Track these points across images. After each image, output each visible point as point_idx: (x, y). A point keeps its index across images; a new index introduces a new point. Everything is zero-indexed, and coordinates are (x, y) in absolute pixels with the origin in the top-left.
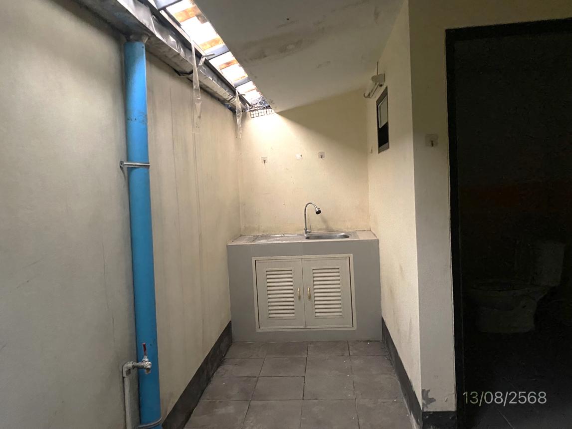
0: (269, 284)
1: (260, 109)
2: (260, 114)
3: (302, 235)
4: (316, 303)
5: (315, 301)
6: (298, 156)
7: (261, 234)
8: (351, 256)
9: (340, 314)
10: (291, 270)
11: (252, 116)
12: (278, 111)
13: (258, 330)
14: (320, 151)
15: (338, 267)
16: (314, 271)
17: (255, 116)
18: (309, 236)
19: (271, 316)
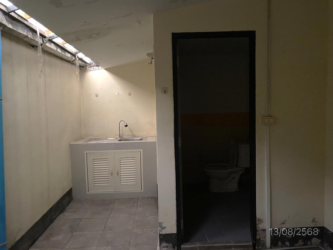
0: (94, 167)
1: (95, 66)
2: (95, 69)
3: (117, 139)
4: (121, 177)
5: (121, 176)
6: (117, 94)
7: (94, 138)
8: (141, 150)
9: (135, 183)
10: (107, 159)
11: (90, 70)
12: (105, 68)
13: (88, 193)
14: (129, 92)
15: (134, 156)
16: (121, 159)
17: (92, 70)
18: (121, 139)
19: (95, 185)
